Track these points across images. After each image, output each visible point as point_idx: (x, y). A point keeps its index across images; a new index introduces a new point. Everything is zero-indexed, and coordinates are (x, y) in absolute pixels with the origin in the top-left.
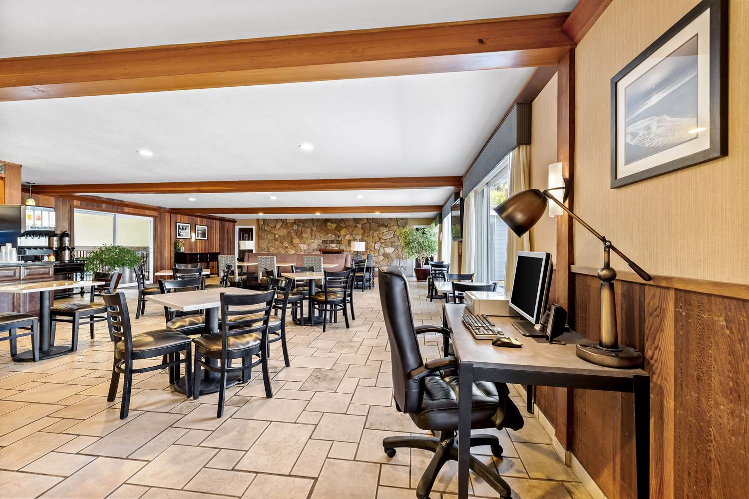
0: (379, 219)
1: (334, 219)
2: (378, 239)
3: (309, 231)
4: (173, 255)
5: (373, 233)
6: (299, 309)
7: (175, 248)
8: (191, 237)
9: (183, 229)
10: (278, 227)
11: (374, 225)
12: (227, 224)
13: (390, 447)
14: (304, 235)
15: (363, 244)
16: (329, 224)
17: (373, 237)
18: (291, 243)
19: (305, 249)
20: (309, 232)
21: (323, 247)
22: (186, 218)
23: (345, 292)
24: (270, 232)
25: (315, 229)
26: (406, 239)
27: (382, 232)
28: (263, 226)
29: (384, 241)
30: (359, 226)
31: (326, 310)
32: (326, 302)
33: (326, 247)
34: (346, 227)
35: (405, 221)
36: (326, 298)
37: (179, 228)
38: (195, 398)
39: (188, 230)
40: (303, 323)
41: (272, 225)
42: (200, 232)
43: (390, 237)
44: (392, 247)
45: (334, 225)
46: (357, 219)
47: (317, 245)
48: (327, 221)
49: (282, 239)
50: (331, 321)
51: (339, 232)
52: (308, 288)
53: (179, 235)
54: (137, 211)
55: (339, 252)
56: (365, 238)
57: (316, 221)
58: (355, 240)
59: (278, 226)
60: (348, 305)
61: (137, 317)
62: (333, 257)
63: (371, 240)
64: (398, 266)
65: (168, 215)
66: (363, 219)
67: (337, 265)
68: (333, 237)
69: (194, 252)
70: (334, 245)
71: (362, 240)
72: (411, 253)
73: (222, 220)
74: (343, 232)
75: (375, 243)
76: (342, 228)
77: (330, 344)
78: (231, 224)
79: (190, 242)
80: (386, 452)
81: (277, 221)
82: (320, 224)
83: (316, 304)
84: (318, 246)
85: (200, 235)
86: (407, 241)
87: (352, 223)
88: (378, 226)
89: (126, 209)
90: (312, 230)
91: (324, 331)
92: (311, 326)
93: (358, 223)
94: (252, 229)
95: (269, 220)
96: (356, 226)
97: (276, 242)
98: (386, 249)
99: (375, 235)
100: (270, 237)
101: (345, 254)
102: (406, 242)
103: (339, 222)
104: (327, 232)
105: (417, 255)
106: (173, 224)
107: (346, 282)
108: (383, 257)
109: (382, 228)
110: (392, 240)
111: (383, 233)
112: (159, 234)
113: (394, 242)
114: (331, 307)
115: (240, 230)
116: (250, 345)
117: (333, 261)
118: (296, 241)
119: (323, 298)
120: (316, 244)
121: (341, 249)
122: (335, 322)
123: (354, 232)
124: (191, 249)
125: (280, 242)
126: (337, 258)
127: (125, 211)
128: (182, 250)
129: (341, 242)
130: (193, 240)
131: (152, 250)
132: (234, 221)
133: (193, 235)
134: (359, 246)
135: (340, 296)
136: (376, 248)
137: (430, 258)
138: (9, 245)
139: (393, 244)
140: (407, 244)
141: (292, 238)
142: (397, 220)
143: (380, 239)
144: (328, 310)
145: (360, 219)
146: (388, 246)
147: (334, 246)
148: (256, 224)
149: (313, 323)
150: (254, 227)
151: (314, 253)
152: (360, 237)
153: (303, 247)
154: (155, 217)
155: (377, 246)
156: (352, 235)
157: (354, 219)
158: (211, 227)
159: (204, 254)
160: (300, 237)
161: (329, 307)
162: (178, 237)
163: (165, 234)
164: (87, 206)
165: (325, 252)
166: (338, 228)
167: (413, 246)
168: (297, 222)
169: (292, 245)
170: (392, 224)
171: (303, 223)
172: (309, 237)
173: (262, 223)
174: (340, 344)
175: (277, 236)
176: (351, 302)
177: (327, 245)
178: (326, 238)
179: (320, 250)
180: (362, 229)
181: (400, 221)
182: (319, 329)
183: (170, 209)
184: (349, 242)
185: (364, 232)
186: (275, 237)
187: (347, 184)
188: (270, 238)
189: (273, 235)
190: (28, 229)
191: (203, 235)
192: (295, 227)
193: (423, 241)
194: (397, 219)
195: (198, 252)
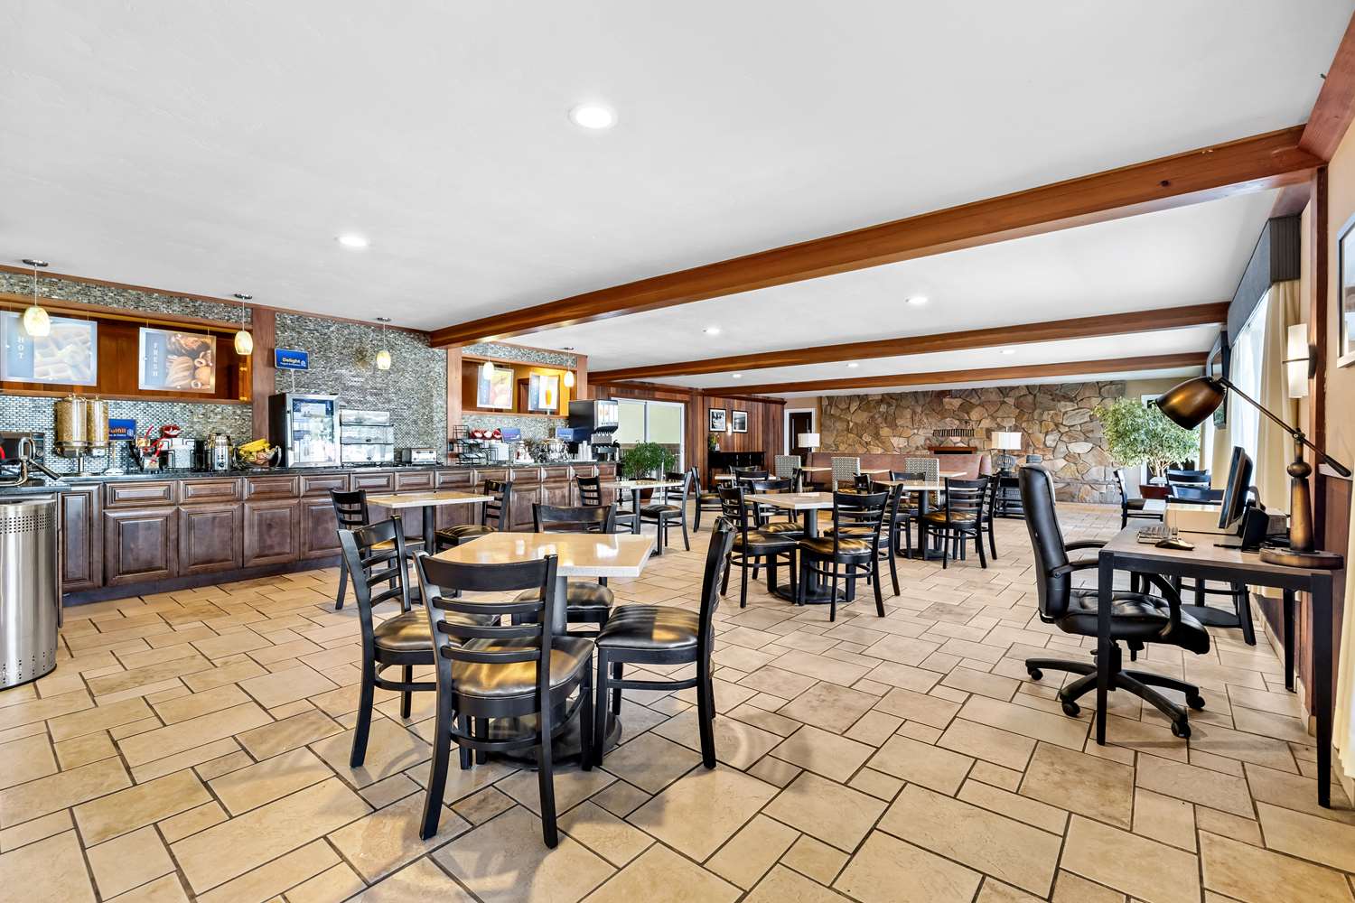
0: (1055, 385)
1: (957, 390)
2: (1052, 426)
3: (908, 413)
4: (706, 455)
5: (1042, 414)
6: (903, 534)
7: (709, 445)
8: (727, 429)
9: (717, 418)
10: (852, 410)
11: (1044, 399)
12: (773, 406)
13: (1035, 668)
14: (899, 422)
15: (1017, 436)
16: (946, 400)
17: (1041, 422)
18: (877, 436)
19: (901, 446)
20: (909, 416)
21: (935, 442)
22: (720, 401)
23: (979, 513)
24: (840, 419)
25: (919, 410)
26: (1116, 425)
27: (1063, 410)
28: (829, 407)
29: (1067, 429)
30: (1011, 401)
31: (947, 537)
32: (948, 525)
33: (942, 442)
34: (982, 405)
35: (1120, 388)
36: (947, 518)
37: (713, 417)
38: (801, 605)
39: (724, 418)
40: (910, 554)
41: (843, 406)
42: (737, 421)
43: (1082, 421)
44: (1086, 441)
45: (957, 402)
46: (1006, 388)
47: (923, 438)
48: (942, 394)
49: (860, 430)
50: (955, 557)
51: (968, 413)
52: (917, 505)
53: (713, 427)
54: (669, 395)
55: (969, 451)
56: (1024, 425)
57: (921, 395)
58: (1001, 428)
59: (854, 407)
60: (985, 535)
61: (695, 531)
62: (956, 460)
63: (1037, 427)
64: (1102, 480)
65: (700, 398)
66: (1018, 387)
67: (965, 473)
68: (955, 424)
69: (730, 451)
70: (957, 439)
71: (1015, 429)
72: (1131, 454)
73: (766, 401)
74: (975, 415)
75: (1047, 434)
76: (972, 406)
77: (957, 583)
78: (779, 406)
79: (726, 436)
80: (1029, 674)
81: (851, 398)
82: (931, 401)
83: (931, 528)
84: (925, 441)
85: (737, 426)
86: (1120, 429)
87: (993, 397)
88: (1053, 400)
89: (658, 395)
90: (914, 413)
91: (945, 567)
92: (923, 560)
93: (1007, 395)
94: (811, 413)
95: (838, 397)
96: (1004, 402)
97: (850, 435)
98: (1070, 446)
99: (1045, 417)
100: (839, 425)
101: (980, 455)
102: (1117, 431)
103: (967, 396)
104: (943, 414)
105: (1146, 458)
106: (706, 411)
107: (981, 497)
108: (1066, 463)
109: (1063, 403)
110: (1085, 428)
111: (1066, 413)
112: (690, 426)
113: (1092, 431)
114: (956, 533)
115: (792, 416)
116: (862, 552)
117: (956, 467)
118: (885, 431)
119: (943, 519)
120: (921, 436)
121: (971, 445)
122: (963, 558)
123: (1000, 413)
124: (726, 447)
125: (857, 435)
126: (965, 462)
127: (657, 397)
128: (717, 448)
129: (971, 433)
130: (729, 433)
131: (682, 449)
132: (782, 402)
133: (729, 425)
134: (1009, 440)
135: (970, 517)
136: (1048, 443)
137: (1182, 463)
138: (585, 442)
139: (1090, 435)
140: (1121, 435)
141: (877, 428)
142: (1099, 386)
143: (1057, 425)
144: (951, 537)
145: (1012, 388)
146: (1076, 440)
147: (957, 441)
148: (816, 405)
149: (926, 556)
150: (813, 411)
151: (918, 453)
152: (1013, 422)
153: (898, 442)
154: (686, 403)
155: (1050, 441)
156: (994, 418)
157: (998, 388)
158: (751, 413)
159: (744, 453)
160: (893, 425)
161: (951, 532)
162: (712, 429)
163: (697, 425)
164: (622, 392)
165: (939, 451)
166: (966, 407)
167: (1135, 439)
168: (886, 399)
169: (878, 439)
170: (1087, 395)
171: (897, 400)
172: (910, 425)
173: (825, 403)
174: (970, 584)
175: (851, 424)
176: (990, 531)
177: (943, 439)
178: (941, 426)
179: (930, 448)
180: (1017, 406)
181: (1107, 387)
182: (940, 565)
183: (703, 389)
184: (989, 432)
185: (1022, 413)
186: (848, 426)
187: (982, 337)
188: (840, 428)
189: (845, 423)
190: (600, 425)
191: (742, 425)
192: (883, 408)
193: (1163, 430)
194: (1098, 383)
195: (736, 451)
